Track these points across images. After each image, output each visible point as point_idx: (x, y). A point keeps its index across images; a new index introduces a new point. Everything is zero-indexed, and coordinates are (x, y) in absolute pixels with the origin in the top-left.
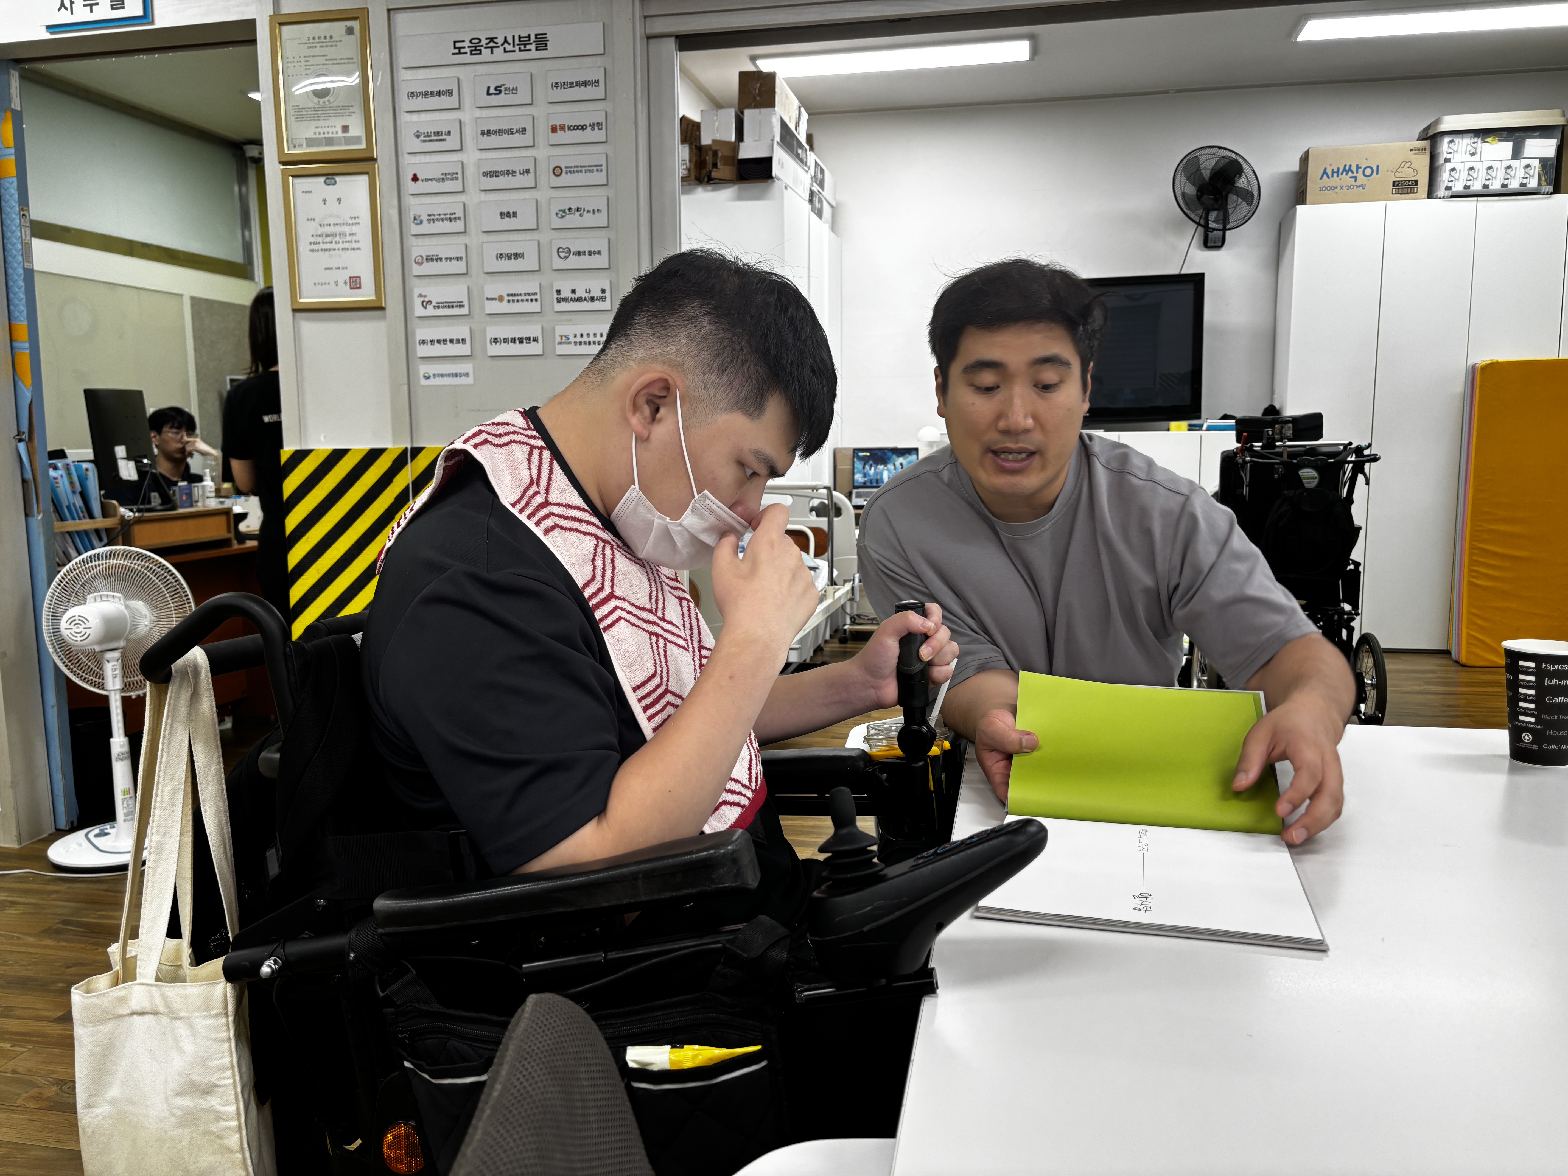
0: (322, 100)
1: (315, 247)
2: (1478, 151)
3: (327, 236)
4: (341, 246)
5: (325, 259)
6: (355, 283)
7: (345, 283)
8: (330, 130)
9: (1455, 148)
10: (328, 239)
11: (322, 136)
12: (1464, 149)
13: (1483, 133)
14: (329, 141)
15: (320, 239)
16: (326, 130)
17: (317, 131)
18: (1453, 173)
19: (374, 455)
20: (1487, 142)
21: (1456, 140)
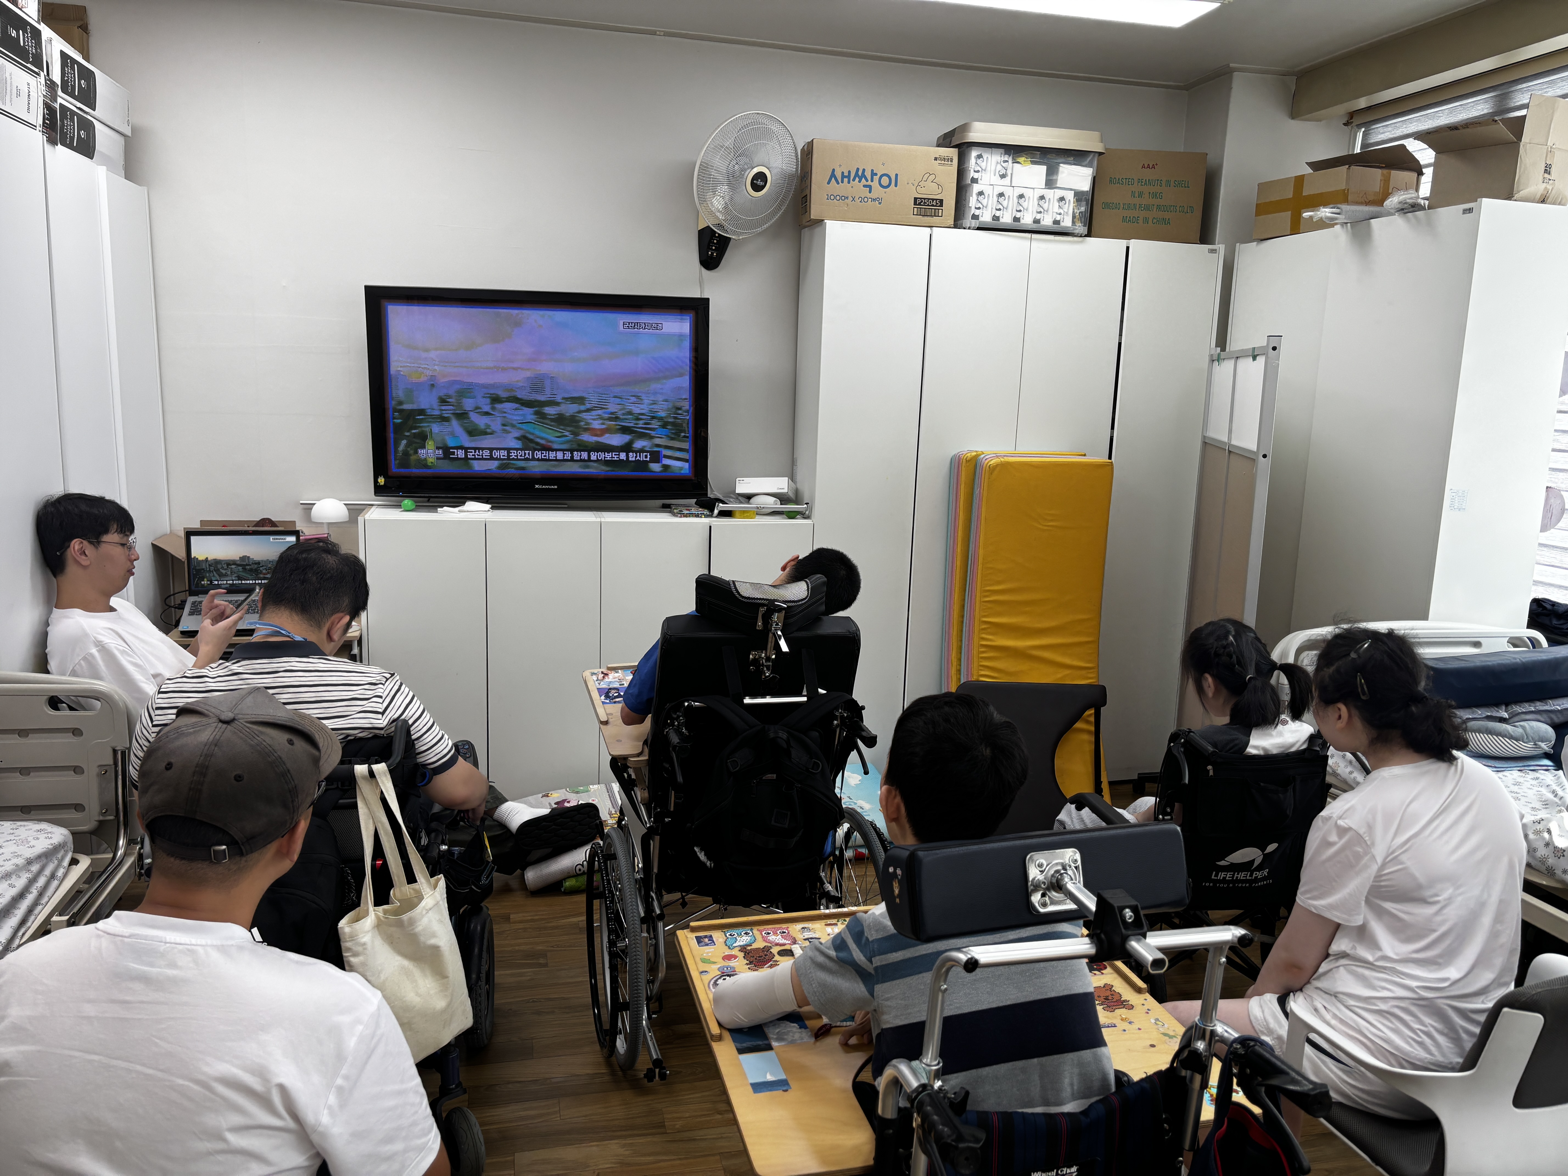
2: (1009, 172)
9: (983, 165)
12: (993, 168)
13: (1015, 151)
18: (981, 198)
20: (1018, 163)
21: (985, 156)
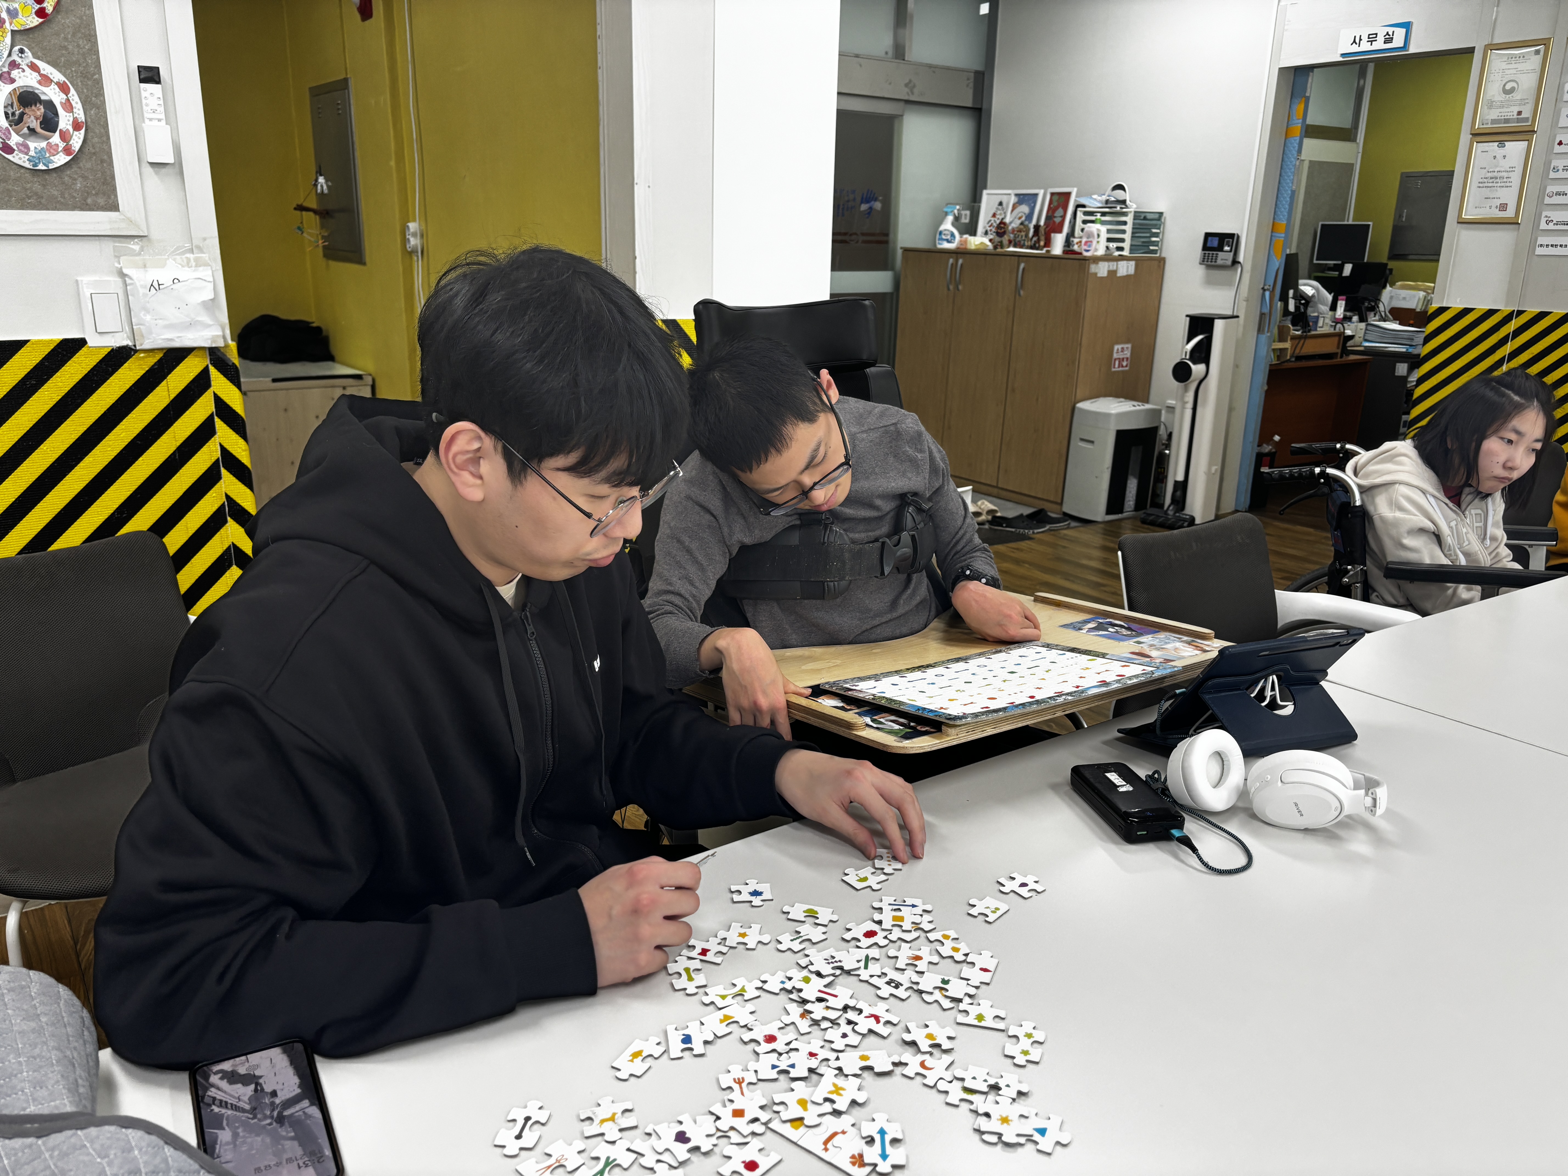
0: (1508, 96)
1: (1481, 185)
3: (1491, 178)
4: (1499, 184)
5: (1486, 192)
6: (1503, 207)
7: (1497, 207)
8: (1509, 114)
10: (1491, 181)
11: (1503, 118)
14: (1507, 121)
15: (1485, 180)
16: (1506, 114)
17: (1500, 114)
19: (1491, 313)
